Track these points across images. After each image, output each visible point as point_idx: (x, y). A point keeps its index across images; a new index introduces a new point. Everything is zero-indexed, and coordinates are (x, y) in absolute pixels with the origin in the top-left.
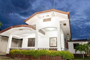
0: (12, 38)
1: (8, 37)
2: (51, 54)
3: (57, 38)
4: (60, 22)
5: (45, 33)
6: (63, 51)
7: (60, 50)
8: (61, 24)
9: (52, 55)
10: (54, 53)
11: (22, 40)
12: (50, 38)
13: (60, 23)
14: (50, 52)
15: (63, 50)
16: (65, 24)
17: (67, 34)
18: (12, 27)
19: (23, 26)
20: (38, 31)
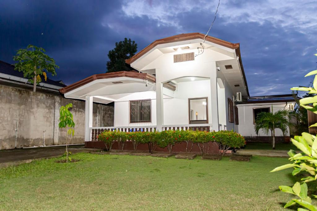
0: (94, 103)
1: (85, 101)
2: (197, 139)
3: (207, 98)
4: (218, 63)
5: (175, 87)
6: (222, 131)
7: (217, 131)
8: (219, 68)
9: (199, 140)
10: (204, 136)
11: (112, 104)
12: (189, 100)
13: (217, 66)
14: (195, 134)
15: (222, 128)
16: (228, 67)
17: (236, 86)
18: (94, 76)
19: (126, 76)
20: (162, 85)
